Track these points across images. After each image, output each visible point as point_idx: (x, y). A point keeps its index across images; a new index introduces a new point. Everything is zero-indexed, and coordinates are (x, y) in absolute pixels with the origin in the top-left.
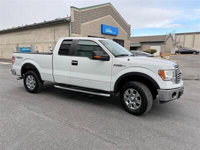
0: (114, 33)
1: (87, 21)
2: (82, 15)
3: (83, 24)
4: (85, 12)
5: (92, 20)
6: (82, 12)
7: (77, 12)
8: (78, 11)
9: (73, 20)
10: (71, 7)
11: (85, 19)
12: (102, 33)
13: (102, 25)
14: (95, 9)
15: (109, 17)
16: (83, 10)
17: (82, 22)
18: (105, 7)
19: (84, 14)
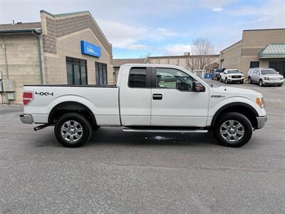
0: (96, 54)
1: (64, 35)
2: (56, 25)
3: (59, 39)
4: (61, 20)
5: (70, 33)
6: (57, 21)
7: (50, 20)
8: (52, 18)
9: (45, 32)
10: (42, 11)
11: (61, 31)
12: (83, 53)
13: (82, 42)
14: (72, 18)
15: (89, 31)
16: (58, 18)
17: (57, 36)
18: (83, 16)
19: (60, 24)
